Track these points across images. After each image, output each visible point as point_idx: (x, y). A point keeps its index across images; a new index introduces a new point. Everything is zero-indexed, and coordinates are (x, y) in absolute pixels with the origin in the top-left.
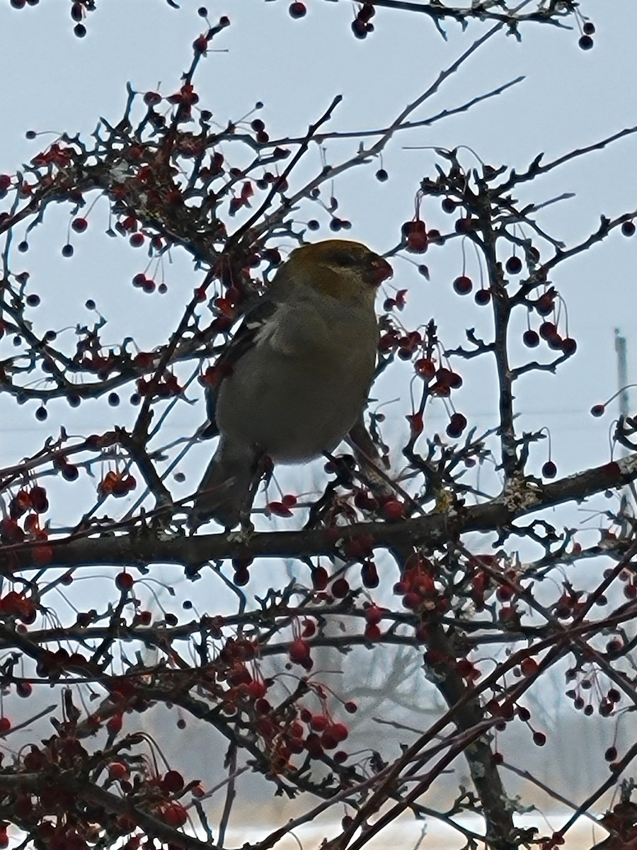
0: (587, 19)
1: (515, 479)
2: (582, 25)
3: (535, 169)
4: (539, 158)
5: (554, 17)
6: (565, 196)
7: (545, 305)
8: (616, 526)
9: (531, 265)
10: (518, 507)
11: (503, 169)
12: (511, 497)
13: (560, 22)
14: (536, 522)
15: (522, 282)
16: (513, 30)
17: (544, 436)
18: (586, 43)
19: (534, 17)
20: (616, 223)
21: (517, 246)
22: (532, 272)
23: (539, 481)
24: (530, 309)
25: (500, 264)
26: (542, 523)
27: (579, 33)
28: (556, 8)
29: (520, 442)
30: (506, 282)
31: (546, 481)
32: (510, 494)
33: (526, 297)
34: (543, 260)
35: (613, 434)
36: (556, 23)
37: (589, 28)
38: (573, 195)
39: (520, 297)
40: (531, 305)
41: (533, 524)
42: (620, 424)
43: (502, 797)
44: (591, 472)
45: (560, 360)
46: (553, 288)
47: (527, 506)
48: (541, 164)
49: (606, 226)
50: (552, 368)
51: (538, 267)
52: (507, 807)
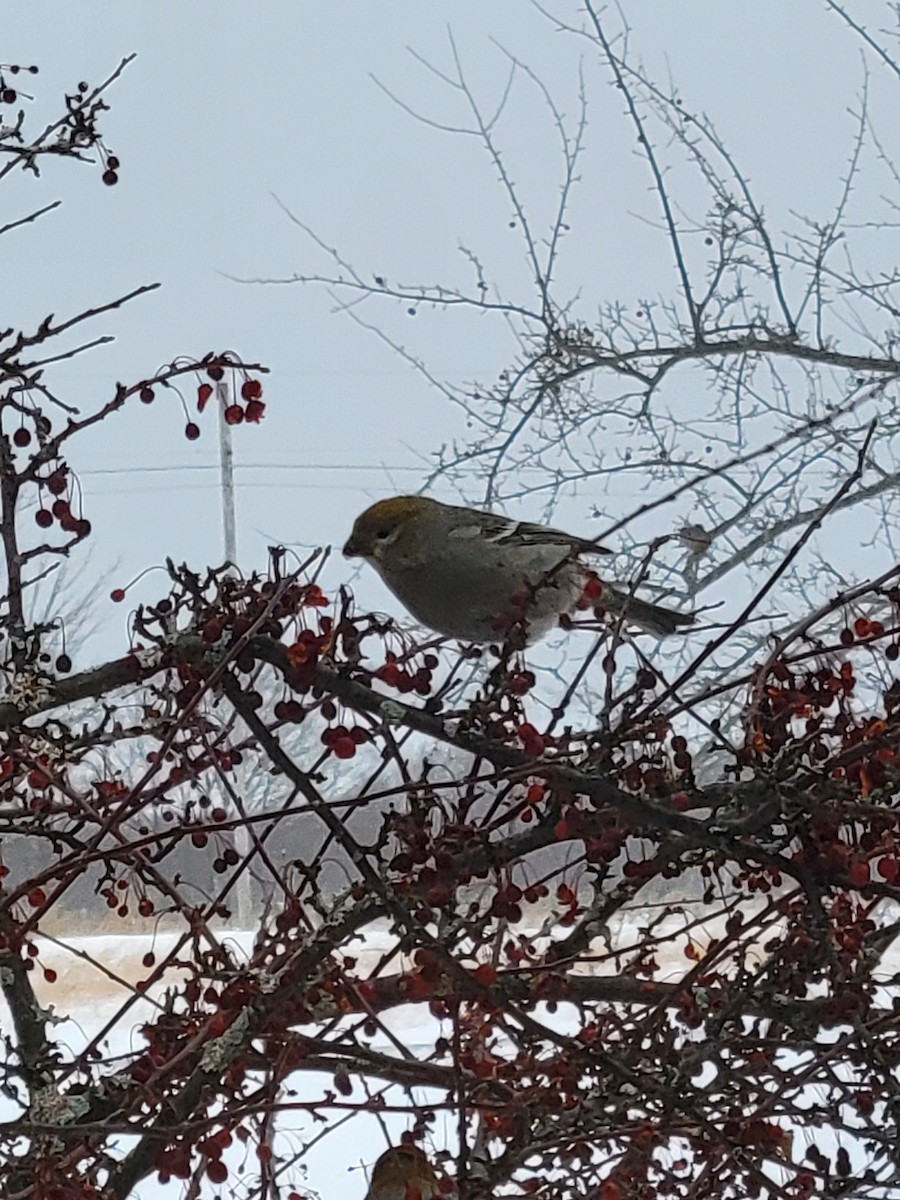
0: (110, 152)
1: (26, 675)
2: (106, 159)
3: (45, 331)
4: (49, 319)
5: (75, 149)
6: (104, 340)
7: (57, 483)
8: (160, 701)
9: (41, 438)
10: (29, 706)
11: (10, 332)
12: (21, 694)
13: (81, 154)
14: (50, 721)
15: (31, 457)
16: (30, 164)
17: (56, 627)
18: (110, 178)
19: (53, 149)
20: (133, 390)
21: (25, 417)
22: (42, 445)
23: (52, 678)
24: (41, 487)
25: (7, 437)
26: (56, 722)
27: (101, 167)
28: (77, 139)
29: (31, 633)
30: (14, 457)
31: (61, 676)
32: (19, 692)
33: (37, 473)
34: (55, 432)
35: (132, 623)
36: (77, 155)
37: (113, 162)
38: (111, 339)
39: (30, 474)
40: (41, 481)
41: (46, 724)
42: (140, 613)
43: (33, 1007)
44: (109, 666)
45: (74, 542)
46: (65, 464)
47: (39, 705)
48: (51, 326)
49: (122, 393)
50: (65, 550)
51: (48, 441)
52: (40, 1018)
